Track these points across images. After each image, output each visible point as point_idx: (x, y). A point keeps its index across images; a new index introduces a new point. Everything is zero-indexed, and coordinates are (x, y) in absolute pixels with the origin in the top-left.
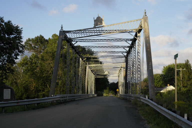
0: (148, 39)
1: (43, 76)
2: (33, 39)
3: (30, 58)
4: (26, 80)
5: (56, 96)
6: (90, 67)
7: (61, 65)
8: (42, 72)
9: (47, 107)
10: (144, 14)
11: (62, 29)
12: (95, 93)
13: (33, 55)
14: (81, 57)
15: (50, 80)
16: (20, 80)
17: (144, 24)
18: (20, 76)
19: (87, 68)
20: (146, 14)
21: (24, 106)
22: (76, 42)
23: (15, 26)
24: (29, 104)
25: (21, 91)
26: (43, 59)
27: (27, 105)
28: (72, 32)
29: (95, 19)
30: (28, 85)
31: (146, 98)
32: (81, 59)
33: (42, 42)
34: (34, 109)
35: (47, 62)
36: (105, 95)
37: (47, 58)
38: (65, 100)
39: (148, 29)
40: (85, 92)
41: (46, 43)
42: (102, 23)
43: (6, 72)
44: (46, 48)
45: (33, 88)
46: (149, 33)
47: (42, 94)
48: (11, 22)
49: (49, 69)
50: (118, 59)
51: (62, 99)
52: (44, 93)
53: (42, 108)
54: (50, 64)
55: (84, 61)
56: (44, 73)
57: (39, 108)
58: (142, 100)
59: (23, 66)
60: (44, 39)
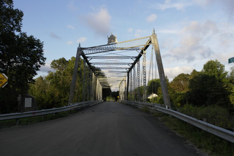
0: (158, 53)
1: (65, 87)
2: (57, 60)
3: (55, 74)
4: (52, 90)
5: (74, 104)
6: (99, 80)
7: (78, 79)
8: (64, 83)
9: (65, 116)
10: (153, 32)
11: (80, 46)
12: (103, 99)
13: (57, 71)
14: (93, 72)
15: (70, 90)
16: (47, 90)
17: (154, 40)
18: (48, 87)
19: (98, 80)
20: (155, 32)
21: (41, 116)
22: (90, 59)
23: (36, 39)
24: (46, 115)
25: (48, 98)
26: (64, 75)
27: (45, 116)
28: (88, 49)
29: (109, 37)
30: (53, 93)
31: (166, 108)
32: (93, 74)
33: (64, 63)
34: (51, 119)
35: (68, 77)
36: (107, 100)
37: (67, 74)
38: (82, 107)
39: (158, 44)
40: (96, 99)
41: (67, 63)
42: (115, 40)
43: (28, 82)
44: (67, 67)
45: (57, 96)
46: (159, 48)
47: (64, 100)
48: (33, 36)
49: (68, 82)
50: (122, 74)
51: (79, 106)
52: (65, 99)
53: (61, 117)
54: (69, 78)
55: (96, 75)
56: (65, 85)
57: (57, 118)
58: (157, 109)
59: (50, 80)
60: (66, 60)
